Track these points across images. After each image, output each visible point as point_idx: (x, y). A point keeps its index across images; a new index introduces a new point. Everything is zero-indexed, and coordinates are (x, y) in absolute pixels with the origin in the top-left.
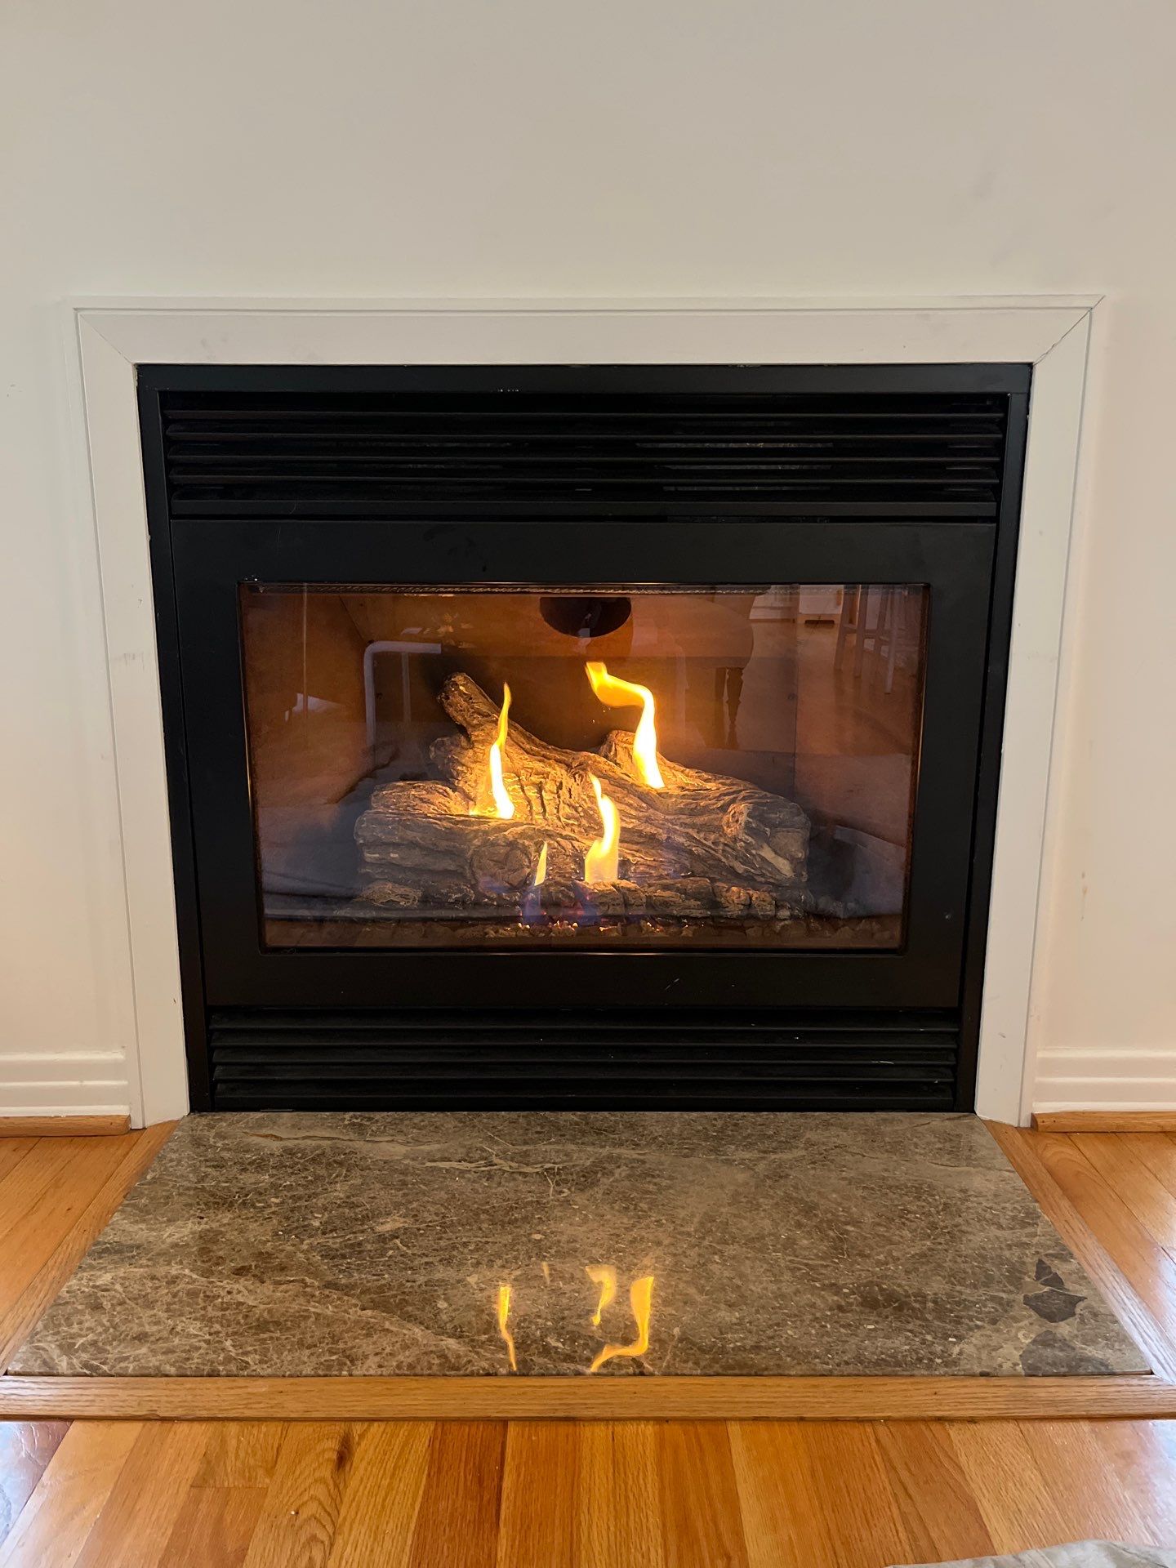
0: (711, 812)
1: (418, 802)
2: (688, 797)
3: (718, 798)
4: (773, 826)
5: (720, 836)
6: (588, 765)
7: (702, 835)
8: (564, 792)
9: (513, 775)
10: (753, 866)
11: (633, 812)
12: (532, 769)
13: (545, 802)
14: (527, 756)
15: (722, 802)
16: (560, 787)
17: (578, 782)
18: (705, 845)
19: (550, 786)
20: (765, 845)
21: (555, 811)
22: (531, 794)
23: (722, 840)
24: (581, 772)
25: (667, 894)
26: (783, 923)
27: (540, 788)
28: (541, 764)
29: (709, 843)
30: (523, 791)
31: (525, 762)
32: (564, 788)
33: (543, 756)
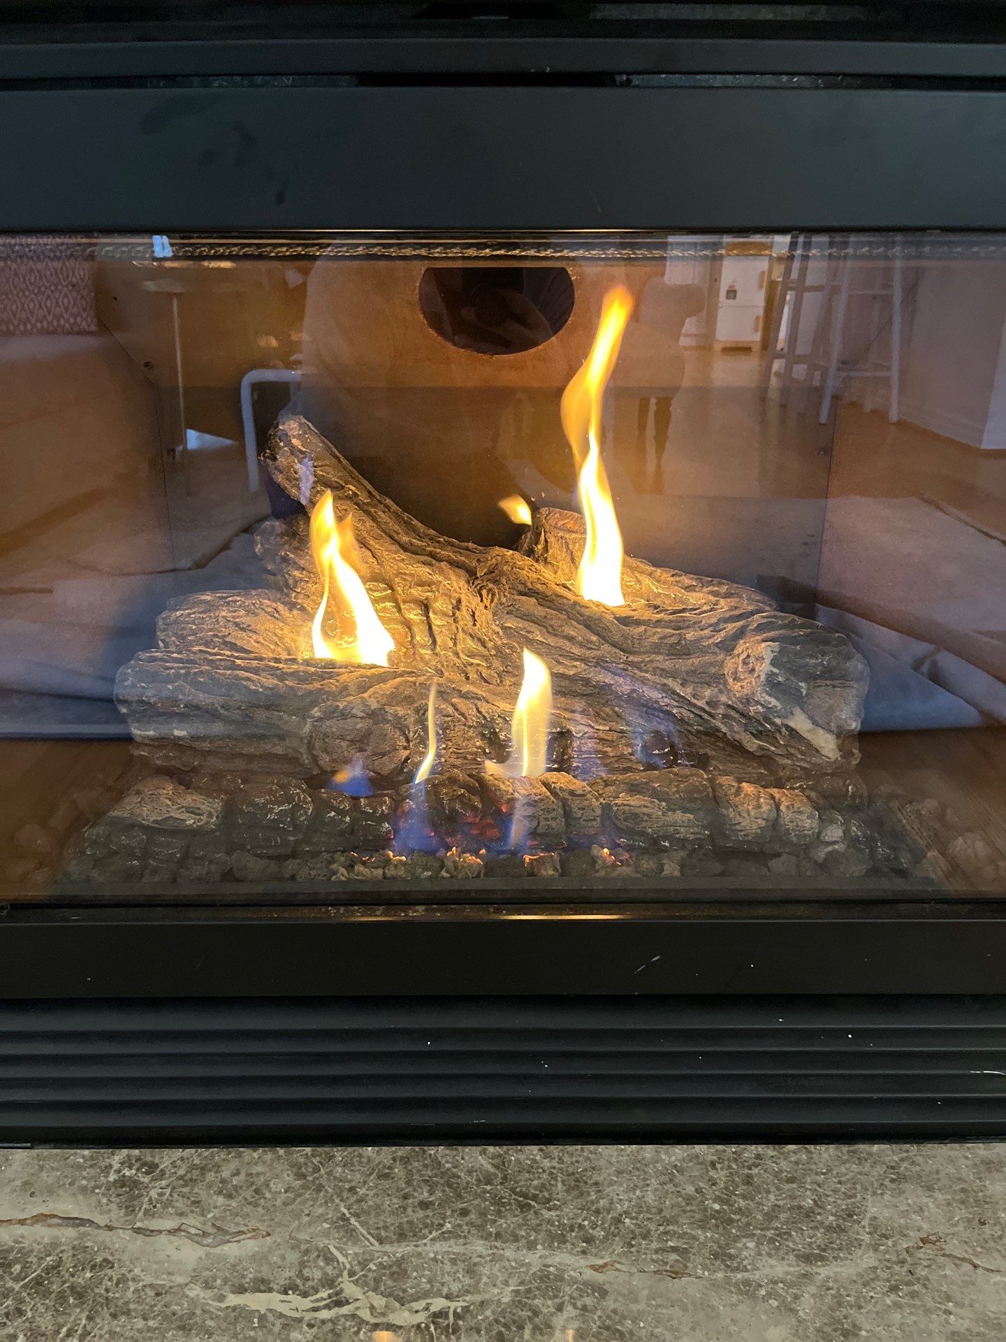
0: (704, 651)
1: (232, 628)
2: (668, 624)
3: (716, 628)
4: (810, 677)
5: (721, 691)
6: (502, 573)
7: (689, 690)
8: (464, 614)
9: (382, 586)
10: (774, 742)
11: (576, 650)
12: (412, 575)
13: (434, 628)
14: (404, 556)
15: (723, 634)
16: (458, 605)
17: (487, 602)
18: (695, 706)
19: (440, 604)
20: (797, 710)
21: (451, 644)
22: (412, 616)
23: (723, 698)
24: (491, 585)
25: (635, 801)
26: (830, 849)
27: (426, 607)
28: (427, 569)
29: (700, 703)
30: (399, 610)
31: (401, 565)
32: (463, 608)
33: (432, 555)
